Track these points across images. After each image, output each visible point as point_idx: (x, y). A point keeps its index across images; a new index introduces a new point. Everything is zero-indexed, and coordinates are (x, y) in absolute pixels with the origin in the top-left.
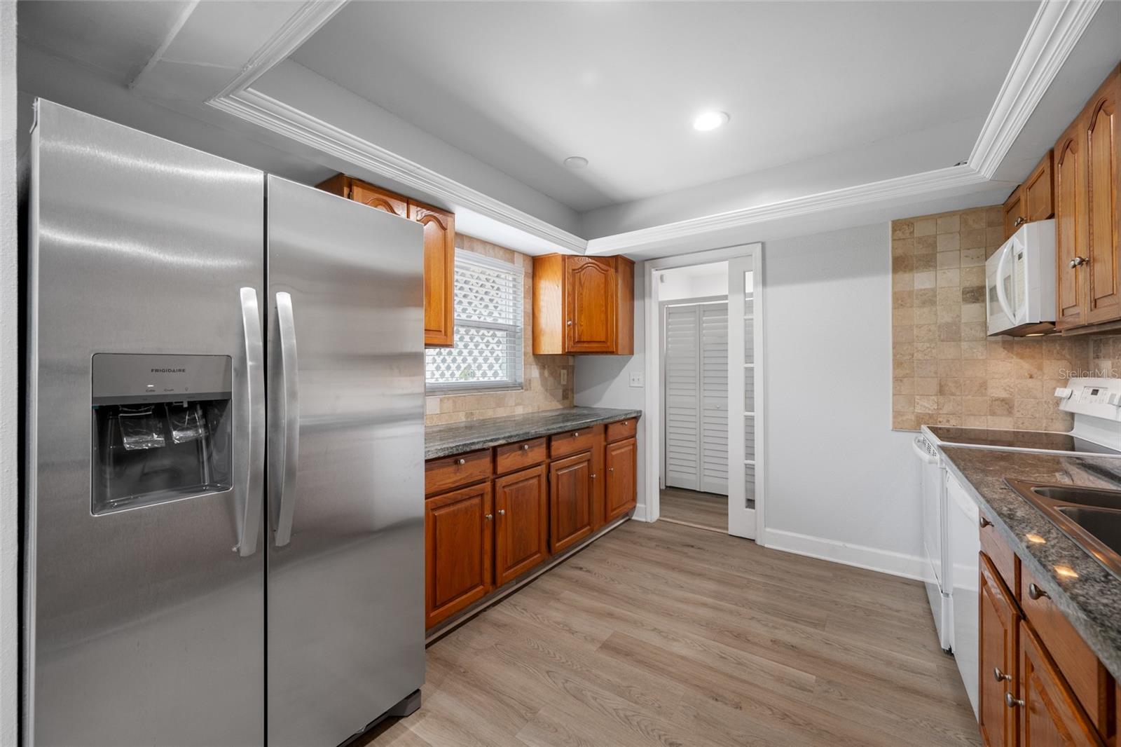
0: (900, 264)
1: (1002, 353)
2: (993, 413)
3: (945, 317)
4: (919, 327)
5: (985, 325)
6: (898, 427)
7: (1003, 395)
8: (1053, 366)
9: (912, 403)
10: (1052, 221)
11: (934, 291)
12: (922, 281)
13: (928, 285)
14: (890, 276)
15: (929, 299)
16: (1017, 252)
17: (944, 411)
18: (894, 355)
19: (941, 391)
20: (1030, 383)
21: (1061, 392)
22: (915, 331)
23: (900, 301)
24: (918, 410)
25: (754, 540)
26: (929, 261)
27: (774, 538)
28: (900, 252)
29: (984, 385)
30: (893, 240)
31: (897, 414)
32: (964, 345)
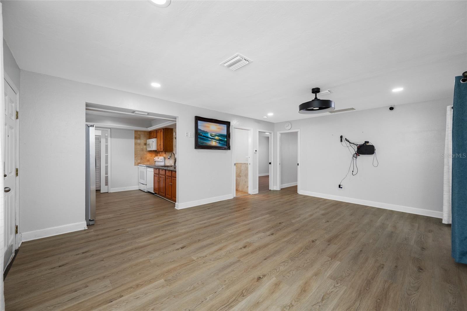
0: (136, 138)
1: (148, 153)
2: (147, 162)
3: (142, 147)
4: (138, 148)
5: (146, 149)
6: (135, 165)
7: (148, 159)
8: (154, 155)
9: (137, 161)
10: (156, 139)
11: (140, 143)
12: (139, 141)
13: (139, 142)
14: (134, 140)
15: (140, 144)
16: (153, 141)
17: (142, 162)
18: (135, 153)
19: (141, 159)
20: (151, 157)
21: (154, 158)
22: (138, 149)
23: (136, 144)
24: (138, 162)
25: (108, 192)
26: (139, 138)
27: (112, 190)
28: (136, 136)
29: (146, 158)
30: (135, 134)
31: (135, 163)
32: (144, 152)
